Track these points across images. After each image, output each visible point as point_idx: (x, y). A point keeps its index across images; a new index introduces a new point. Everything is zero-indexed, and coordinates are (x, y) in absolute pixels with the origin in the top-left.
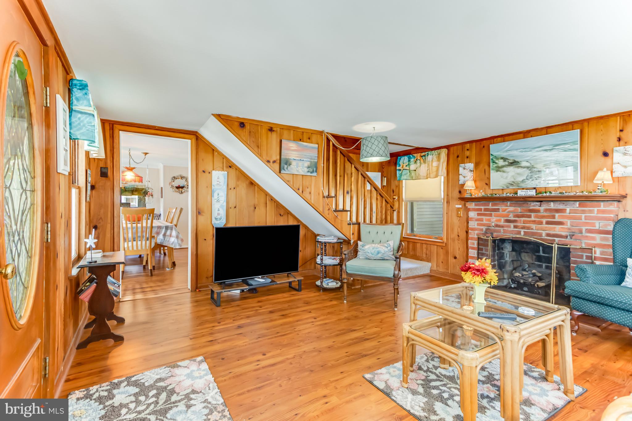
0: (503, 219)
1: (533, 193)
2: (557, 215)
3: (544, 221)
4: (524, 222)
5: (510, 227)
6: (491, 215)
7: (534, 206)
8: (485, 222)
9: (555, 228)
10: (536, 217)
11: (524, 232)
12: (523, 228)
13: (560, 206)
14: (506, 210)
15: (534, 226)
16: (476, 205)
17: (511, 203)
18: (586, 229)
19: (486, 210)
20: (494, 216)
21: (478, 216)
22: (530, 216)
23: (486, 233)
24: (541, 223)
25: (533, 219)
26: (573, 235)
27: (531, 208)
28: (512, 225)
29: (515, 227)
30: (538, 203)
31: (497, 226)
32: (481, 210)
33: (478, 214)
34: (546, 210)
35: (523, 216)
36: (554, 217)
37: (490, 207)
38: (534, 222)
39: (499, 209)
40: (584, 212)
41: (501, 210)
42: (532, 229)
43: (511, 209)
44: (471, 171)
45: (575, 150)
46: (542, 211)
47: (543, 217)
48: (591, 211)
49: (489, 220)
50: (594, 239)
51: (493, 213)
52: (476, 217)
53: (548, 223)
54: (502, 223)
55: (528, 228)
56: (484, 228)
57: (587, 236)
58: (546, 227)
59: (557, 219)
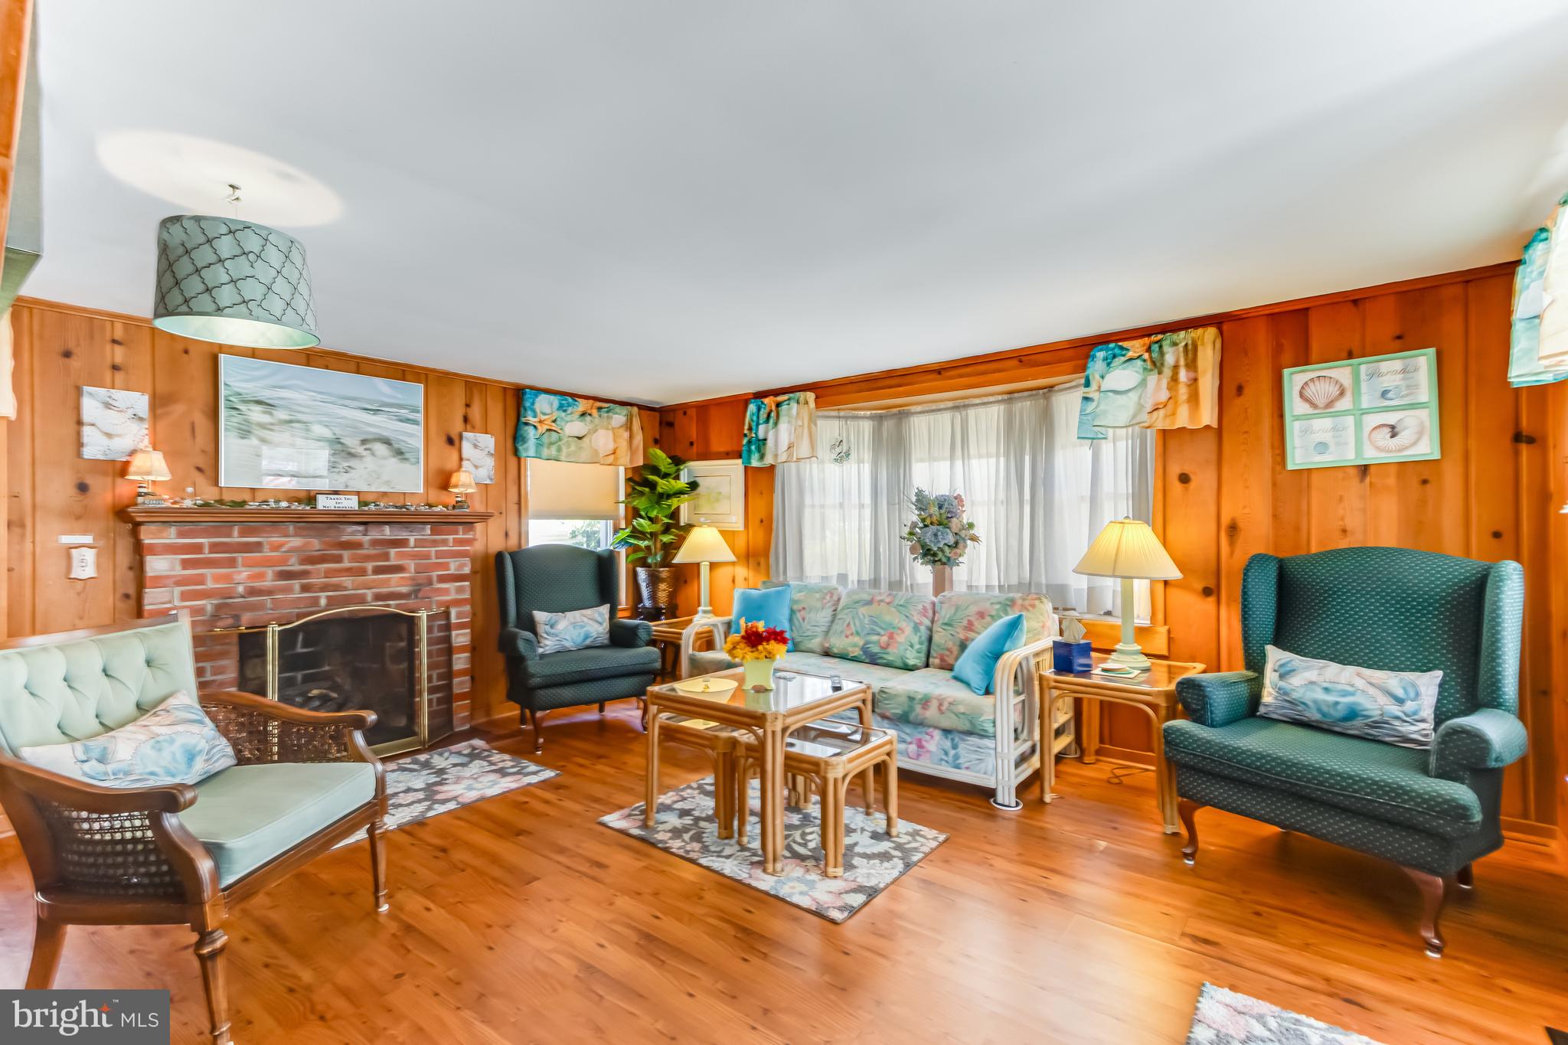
0: (270, 573)
1: (351, 503)
2: (393, 552)
3: (370, 566)
4: (329, 574)
5: (288, 590)
6: (232, 563)
7: (353, 533)
8: (210, 585)
9: (389, 579)
10: (353, 559)
11: (328, 597)
12: (324, 588)
13: (402, 535)
14: (282, 545)
15: (347, 581)
16: (181, 535)
17: (299, 528)
18: (438, 576)
19: (214, 548)
20: (244, 565)
21: (184, 568)
22: (338, 559)
23: (216, 617)
24: (362, 572)
25: (346, 564)
26: (419, 590)
27: (344, 538)
28: (296, 584)
29: (305, 588)
30: (361, 528)
31: (252, 592)
32: (198, 548)
33: (186, 564)
34: (375, 543)
35: (323, 559)
36: (386, 557)
37: (236, 538)
38: (349, 571)
39: (259, 544)
40: (435, 543)
41: (266, 548)
42: (345, 589)
43: (296, 542)
44: (141, 419)
45: (415, 422)
46: (366, 545)
47: (368, 558)
48: (444, 542)
49: (227, 578)
50: (446, 591)
51: (240, 556)
52: (179, 571)
53: (378, 571)
54: (268, 582)
55: (337, 587)
56: (208, 604)
57: (438, 589)
58: (374, 581)
59: (393, 562)
